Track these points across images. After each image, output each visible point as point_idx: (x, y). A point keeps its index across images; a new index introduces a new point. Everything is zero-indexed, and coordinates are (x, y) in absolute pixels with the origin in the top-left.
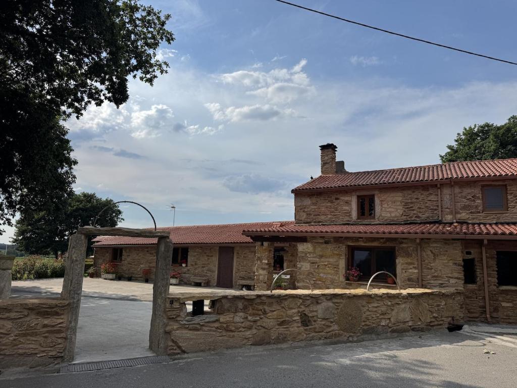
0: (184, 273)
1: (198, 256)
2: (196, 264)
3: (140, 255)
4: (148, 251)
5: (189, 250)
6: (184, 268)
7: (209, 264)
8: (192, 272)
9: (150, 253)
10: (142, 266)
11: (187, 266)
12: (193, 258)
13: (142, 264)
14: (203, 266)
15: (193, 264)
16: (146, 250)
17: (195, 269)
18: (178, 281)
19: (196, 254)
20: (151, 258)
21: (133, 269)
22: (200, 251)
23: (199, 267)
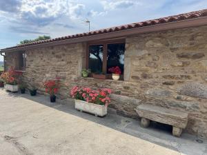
0: (119, 93)
1: (150, 59)
2: (145, 77)
3: (44, 59)
4: (53, 53)
5: (126, 46)
6: (115, 83)
7: (188, 77)
8: (136, 92)
9: (57, 57)
10: (47, 75)
11: (121, 79)
12: (136, 63)
13: (48, 73)
14: (168, 80)
15: (139, 74)
16: (51, 51)
17: (145, 87)
18: (106, 110)
19: (144, 52)
20: (59, 63)
21: (37, 80)
22: (159, 44)
23: (154, 84)
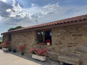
0: (50, 51)
1: (62, 36)
2: (60, 44)
3: (19, 37)
4: (23, 35)
5: (52, 31)
6: (48, 46)
7: (77, 44)
8: (57, 50)
9: (25, 36)
10: (20, 43)
11: (51, 44)
12: (56, 38)
14: (69, 45)
16: (22, 34)
17: (61, 48)
18: (45, 58)
19: (59, 34)
20: (25, 38)
22: (65, 31)
23: (64, 46)
